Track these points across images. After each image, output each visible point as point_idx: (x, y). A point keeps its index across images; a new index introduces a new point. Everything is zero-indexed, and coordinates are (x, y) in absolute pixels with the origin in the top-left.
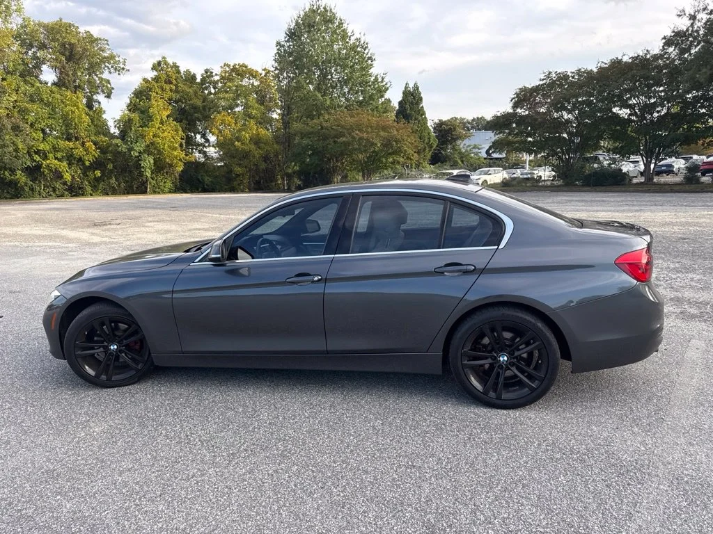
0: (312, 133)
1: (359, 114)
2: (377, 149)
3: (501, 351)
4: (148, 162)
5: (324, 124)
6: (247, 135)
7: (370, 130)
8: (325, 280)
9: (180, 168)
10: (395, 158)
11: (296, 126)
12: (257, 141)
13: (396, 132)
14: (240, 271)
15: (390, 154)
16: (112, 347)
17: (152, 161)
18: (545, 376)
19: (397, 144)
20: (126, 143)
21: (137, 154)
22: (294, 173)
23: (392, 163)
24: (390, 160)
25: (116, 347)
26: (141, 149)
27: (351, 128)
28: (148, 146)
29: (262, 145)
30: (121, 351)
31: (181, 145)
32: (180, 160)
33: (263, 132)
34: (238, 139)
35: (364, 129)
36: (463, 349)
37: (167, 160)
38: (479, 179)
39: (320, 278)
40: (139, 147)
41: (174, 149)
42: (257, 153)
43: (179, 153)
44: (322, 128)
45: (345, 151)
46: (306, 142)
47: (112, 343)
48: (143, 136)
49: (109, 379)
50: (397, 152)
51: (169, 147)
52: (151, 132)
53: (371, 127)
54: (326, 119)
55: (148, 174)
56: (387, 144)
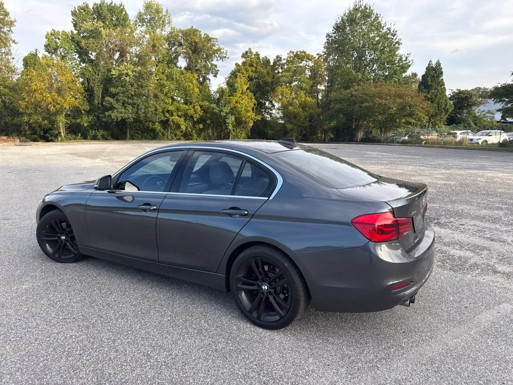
0: (344, 100)
1: (382, 85)
2: (393, 112)
3: (263, 281)
4: (231, 119)
5: (354, 93)
6: (297, 102)
7: (388, 97)
8: (158, 210)
9: (251, 125)
10: (408, 120)
11: (333, 95)
12: (304, 106)
13: (410, 99)
14: (124, 198)
15: (405, 116)
16: (62, 238)
17: (233, 119)
18: (290, 307)
19: (410, 108)
20: (218, 107)
21: (225, 114)
22: (329, 129)
23: (405, 123)
24: (403, 120)
25: (64, 238)
26: (228, 111)
27: (374, 96)
28: (232, 109)
29: (307, 109)
30: (67, 241)
31: (253, 109)
32: (252, 119)
33: (309, 99)
34: (291, 105)
35: (384, 97)
36: (237, 275)
37: (243, 119)
38: (480, 139)
39: (155, 208)
40: (226, 109)
41: (248, 111)
42: (303, 114)
43: (251, 114)
44: (352, 96)
45: (368, 113)
46: (338, 106)
47: (62, 234)
48: (229, 102)
49: (59, 257)
50: (411, 115)
51: (245, 110)
52: (234, 99)
53: (390, 96)
54: (355, 90)
55: (230, 127)
56: (402, 108)
